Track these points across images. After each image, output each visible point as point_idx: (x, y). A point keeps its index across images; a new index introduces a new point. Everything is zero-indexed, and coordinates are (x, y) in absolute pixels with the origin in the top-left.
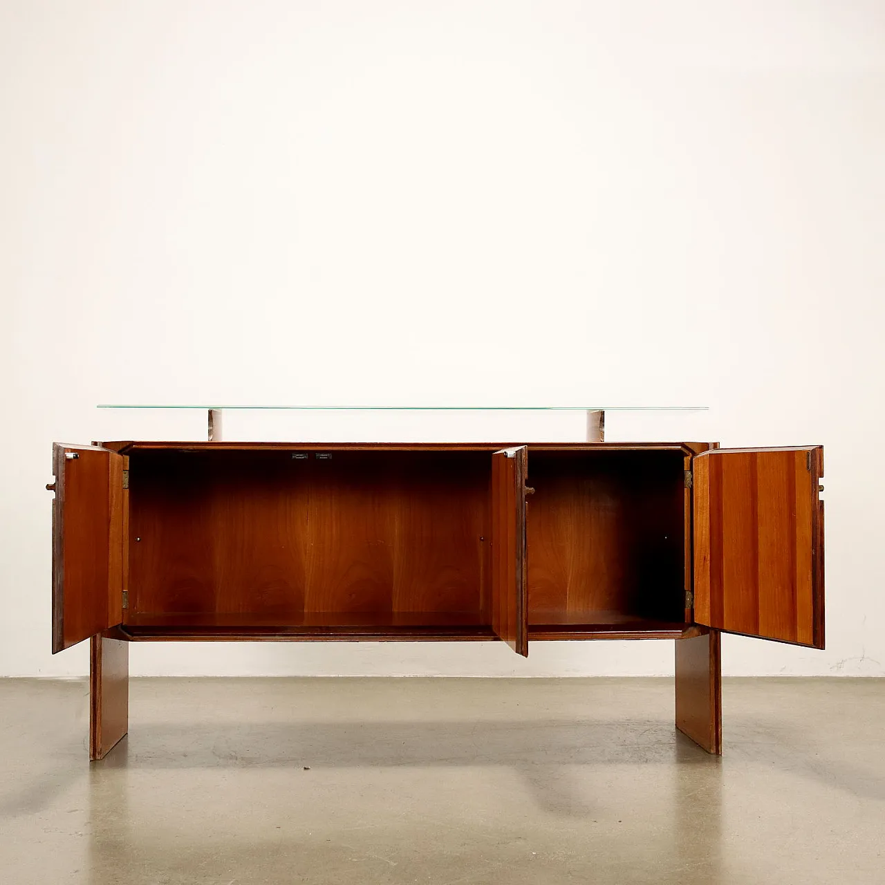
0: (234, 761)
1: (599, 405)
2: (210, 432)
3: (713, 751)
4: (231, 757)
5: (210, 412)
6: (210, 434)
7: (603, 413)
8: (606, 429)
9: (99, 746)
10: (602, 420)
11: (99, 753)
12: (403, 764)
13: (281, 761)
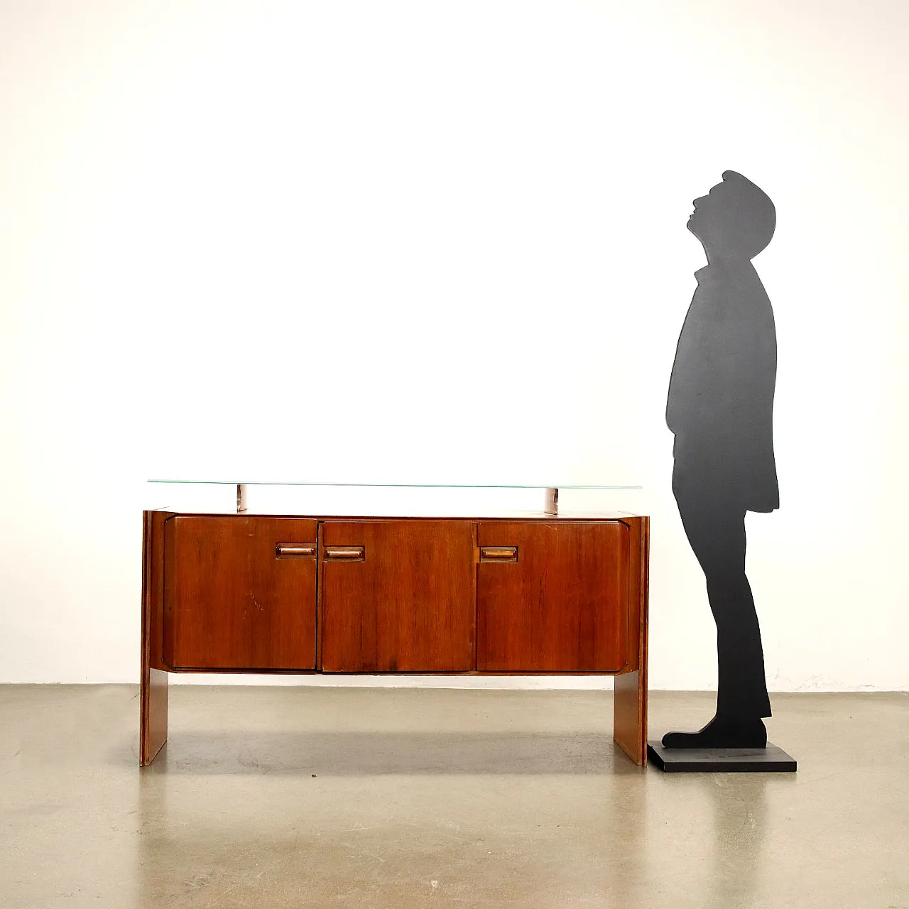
0: (256, 768)
1: (554, 485)
2: (239, 503)
3: (640, 764)
4: (253, 765)
5: (239, 487)
6: (238, 504)
7: (557, 490)
8: (558, 504)
9: (147, 755)
10: (556, 496)
11: (148, 761)
12: (391, 773)
13: (293, 769)
